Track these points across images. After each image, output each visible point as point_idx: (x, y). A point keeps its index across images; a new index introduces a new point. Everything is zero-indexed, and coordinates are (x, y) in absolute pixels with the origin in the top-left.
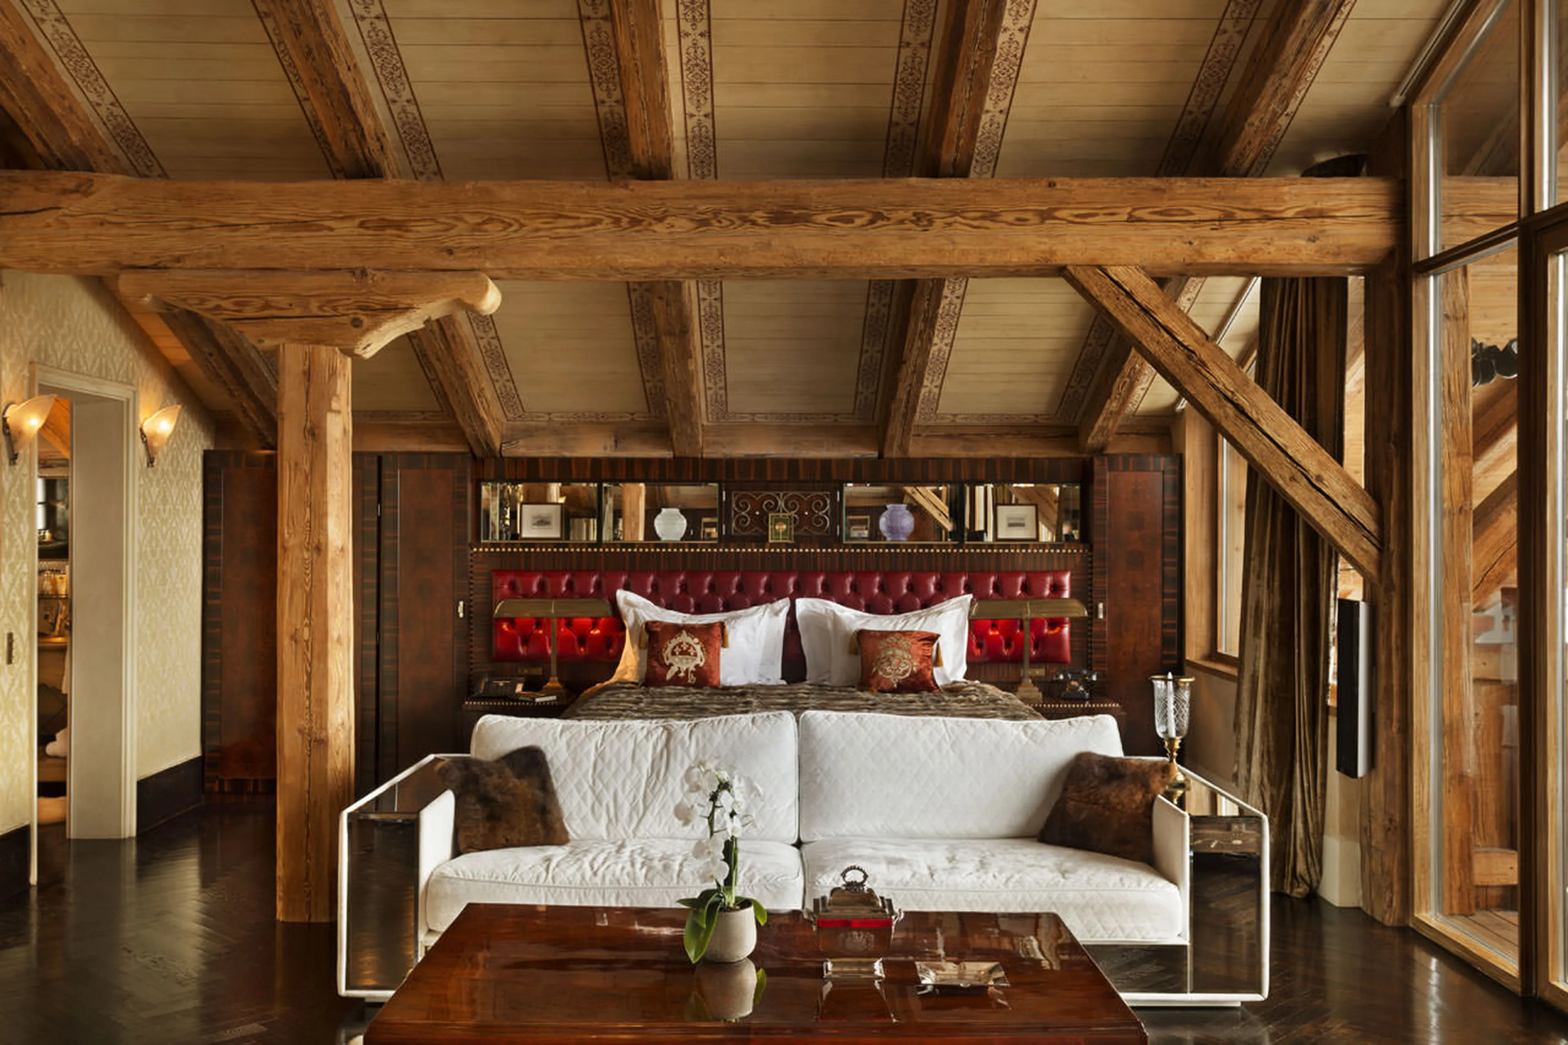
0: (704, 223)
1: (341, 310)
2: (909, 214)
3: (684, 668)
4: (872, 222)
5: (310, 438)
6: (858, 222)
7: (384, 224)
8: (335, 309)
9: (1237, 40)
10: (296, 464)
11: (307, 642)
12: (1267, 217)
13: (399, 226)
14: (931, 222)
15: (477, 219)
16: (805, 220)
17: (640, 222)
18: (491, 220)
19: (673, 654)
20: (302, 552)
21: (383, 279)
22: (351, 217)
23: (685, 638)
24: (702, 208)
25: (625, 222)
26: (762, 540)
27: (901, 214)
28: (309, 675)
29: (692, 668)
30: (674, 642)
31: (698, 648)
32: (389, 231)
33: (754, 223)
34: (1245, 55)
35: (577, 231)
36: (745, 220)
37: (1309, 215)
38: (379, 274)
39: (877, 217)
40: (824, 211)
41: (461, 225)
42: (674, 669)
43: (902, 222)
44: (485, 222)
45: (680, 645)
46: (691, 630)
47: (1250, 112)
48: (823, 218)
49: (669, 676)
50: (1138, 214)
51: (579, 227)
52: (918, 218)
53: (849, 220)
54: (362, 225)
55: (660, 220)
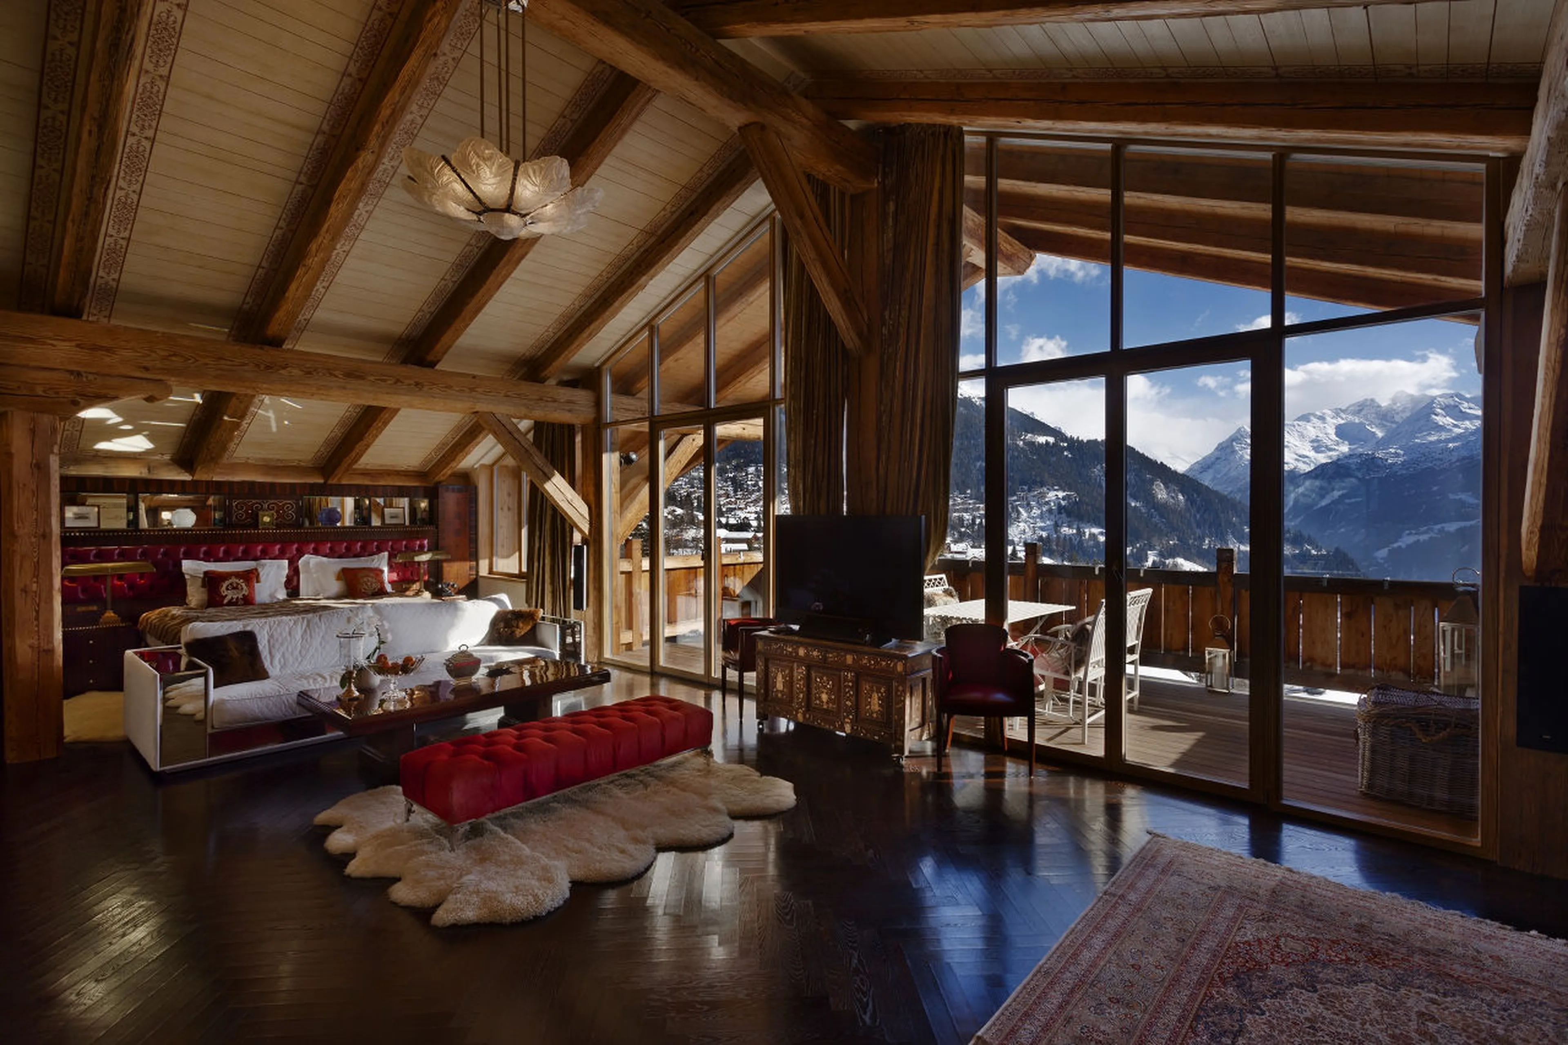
0: (310, 373)
1: (62, 394)
2: (412, 382)
3: (235, 597)
4: (395, 383)
5: (35, 471)
6: (389, 382)
7: (95, 348)
8: (57, 393)
9: (552, 335)
10: (24, 485)
11: (35, 592)
12: (555, 401)
13: (109, 350)
14: (423, 386)
15: (166, 353)
16: (361, 378)
17: (271, 368)
18: (175, 355)
19: (227, 589)
20: (30, 538)
21: (95, 379)
22: (70, 340)
23: (234, 580)
24: (308, 366)
25: (262, 367)
26: (256, 526)
27: (407, 382)
28: (37, 612)
29: (240, 596)
30: (227, 583)
31: (243, 585)
32: (100, 352)
33: (336, 377)
34: (553, 340)
35: (234, 368)
36: (331, 374)
37: (570, 402)
38: (91, 377)
39: (398, 381)
40: (372, 375)
41: (154, 355)
42: (229, 597)
43: (410, 385)
44: (170, 356)
45: (231, 584)
46: (237, 575)
47: (554, 360)
48: (372, 378)
49: (225, 601)
50: (509, 393)
51: (233, 365)
52: (417, 384)
53: (385, 381)
54: (78, 346)
55: (284, 368)
